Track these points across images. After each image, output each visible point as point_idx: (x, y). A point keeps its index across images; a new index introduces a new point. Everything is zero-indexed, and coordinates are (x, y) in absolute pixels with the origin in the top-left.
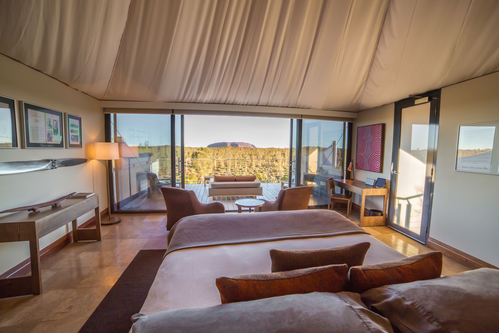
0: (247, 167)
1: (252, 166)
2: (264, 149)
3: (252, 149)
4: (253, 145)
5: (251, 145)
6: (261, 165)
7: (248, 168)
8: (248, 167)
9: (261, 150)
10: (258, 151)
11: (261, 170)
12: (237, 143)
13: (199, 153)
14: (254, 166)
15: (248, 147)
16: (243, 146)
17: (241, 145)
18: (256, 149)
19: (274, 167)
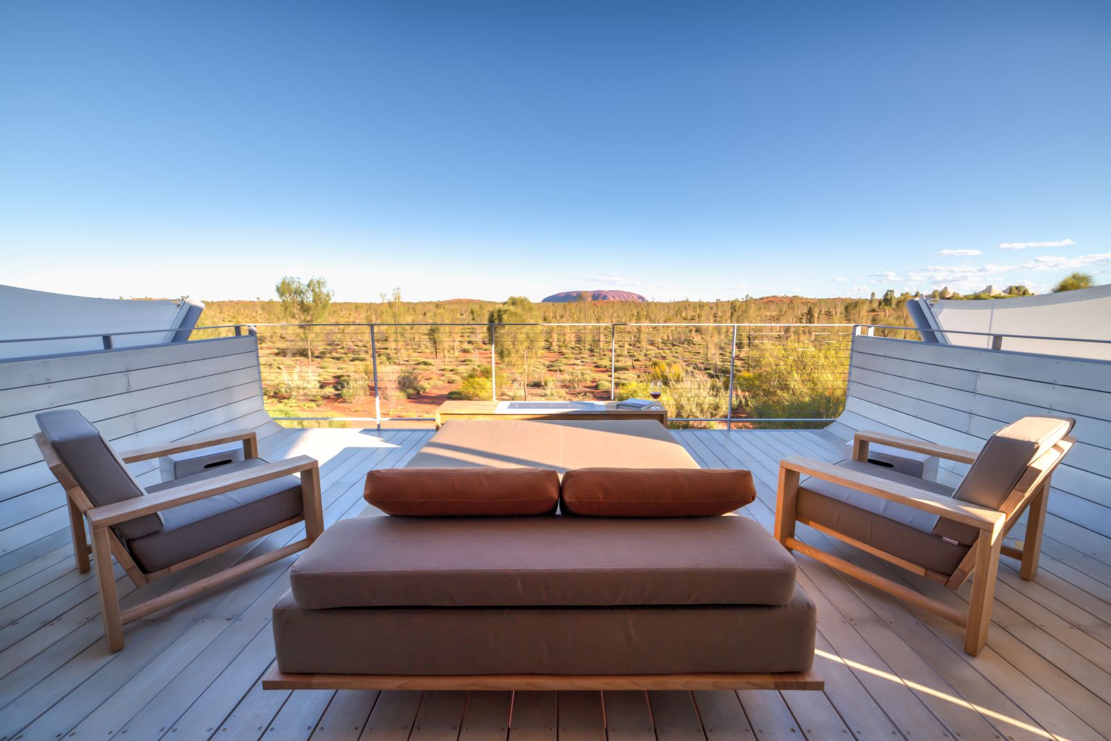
0: (627, 346)
1: (640, 343)
2: (667, 305)
3: (637, 305)
4: (640, 297)
5: (636, 298)
6: (660, 340)
7: (631, 347)
8: (630, 345)
9: (659, 306)
10: (652, 308)
11: (661, 351)
12: (607, 292)
13: (505, 311)
14: (644, 344)
15: (630, 300)
16: (618, 299)
17: (614, 297)
18: (649, 304)
19: (692, 345)
